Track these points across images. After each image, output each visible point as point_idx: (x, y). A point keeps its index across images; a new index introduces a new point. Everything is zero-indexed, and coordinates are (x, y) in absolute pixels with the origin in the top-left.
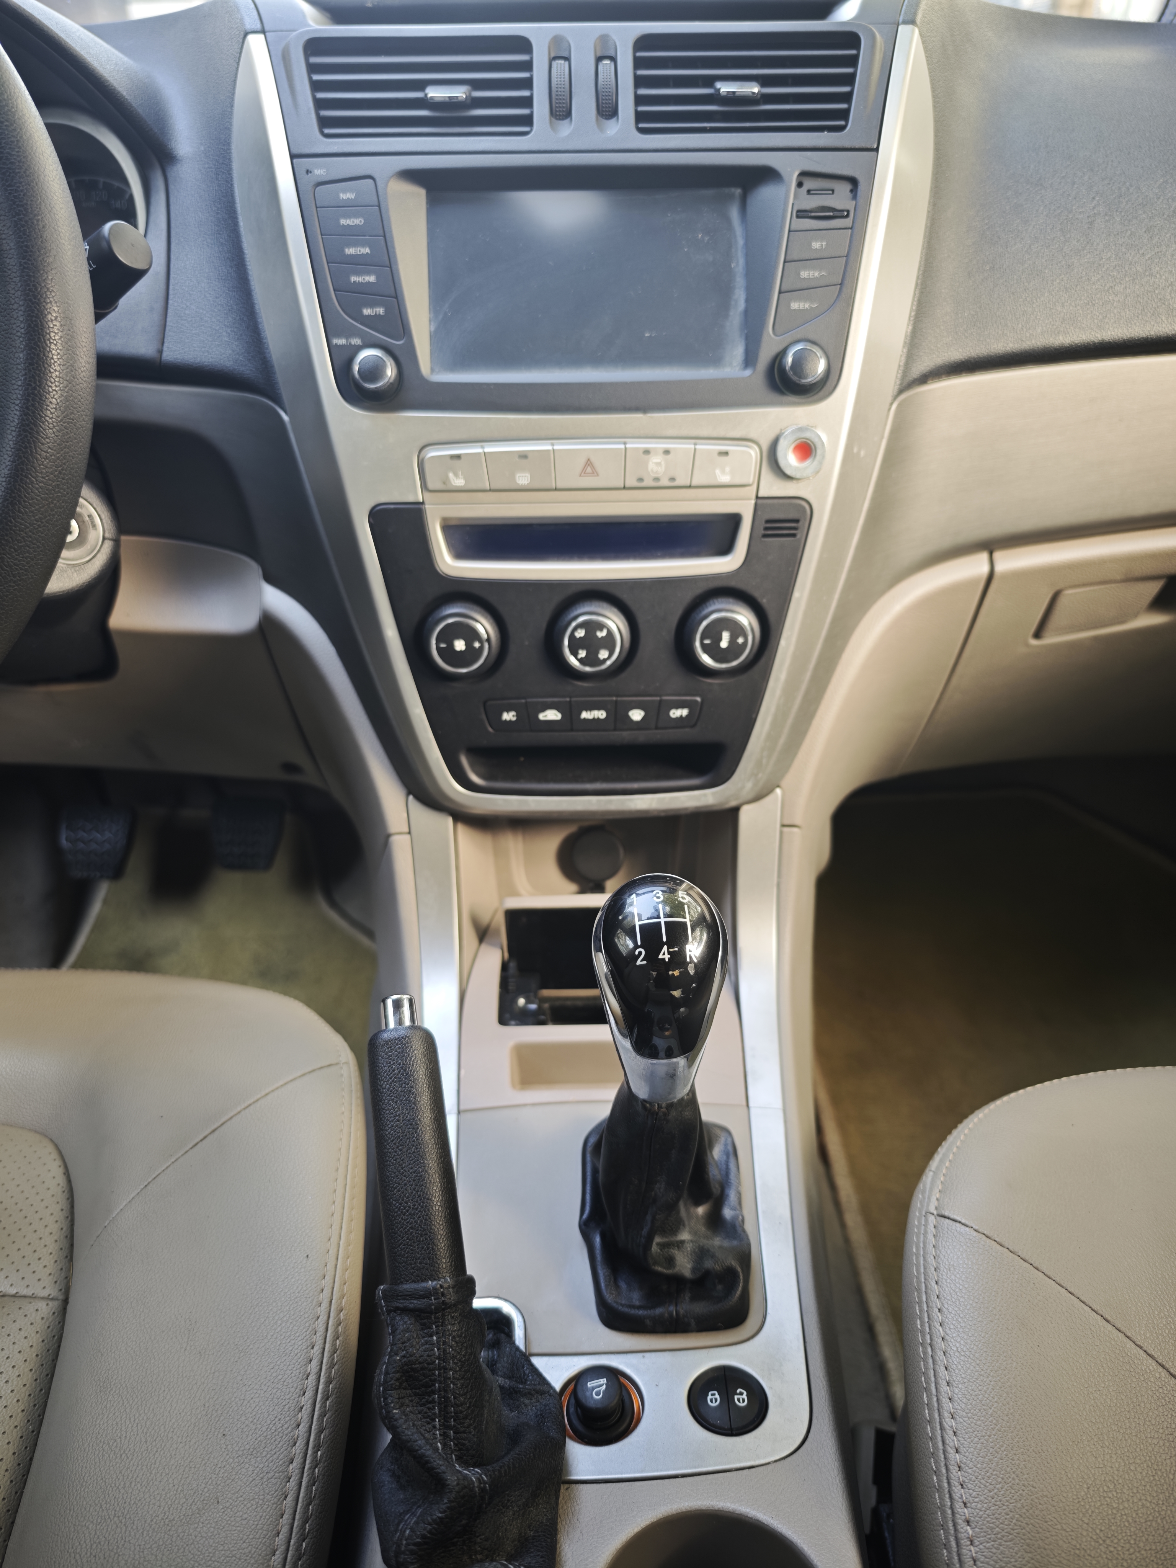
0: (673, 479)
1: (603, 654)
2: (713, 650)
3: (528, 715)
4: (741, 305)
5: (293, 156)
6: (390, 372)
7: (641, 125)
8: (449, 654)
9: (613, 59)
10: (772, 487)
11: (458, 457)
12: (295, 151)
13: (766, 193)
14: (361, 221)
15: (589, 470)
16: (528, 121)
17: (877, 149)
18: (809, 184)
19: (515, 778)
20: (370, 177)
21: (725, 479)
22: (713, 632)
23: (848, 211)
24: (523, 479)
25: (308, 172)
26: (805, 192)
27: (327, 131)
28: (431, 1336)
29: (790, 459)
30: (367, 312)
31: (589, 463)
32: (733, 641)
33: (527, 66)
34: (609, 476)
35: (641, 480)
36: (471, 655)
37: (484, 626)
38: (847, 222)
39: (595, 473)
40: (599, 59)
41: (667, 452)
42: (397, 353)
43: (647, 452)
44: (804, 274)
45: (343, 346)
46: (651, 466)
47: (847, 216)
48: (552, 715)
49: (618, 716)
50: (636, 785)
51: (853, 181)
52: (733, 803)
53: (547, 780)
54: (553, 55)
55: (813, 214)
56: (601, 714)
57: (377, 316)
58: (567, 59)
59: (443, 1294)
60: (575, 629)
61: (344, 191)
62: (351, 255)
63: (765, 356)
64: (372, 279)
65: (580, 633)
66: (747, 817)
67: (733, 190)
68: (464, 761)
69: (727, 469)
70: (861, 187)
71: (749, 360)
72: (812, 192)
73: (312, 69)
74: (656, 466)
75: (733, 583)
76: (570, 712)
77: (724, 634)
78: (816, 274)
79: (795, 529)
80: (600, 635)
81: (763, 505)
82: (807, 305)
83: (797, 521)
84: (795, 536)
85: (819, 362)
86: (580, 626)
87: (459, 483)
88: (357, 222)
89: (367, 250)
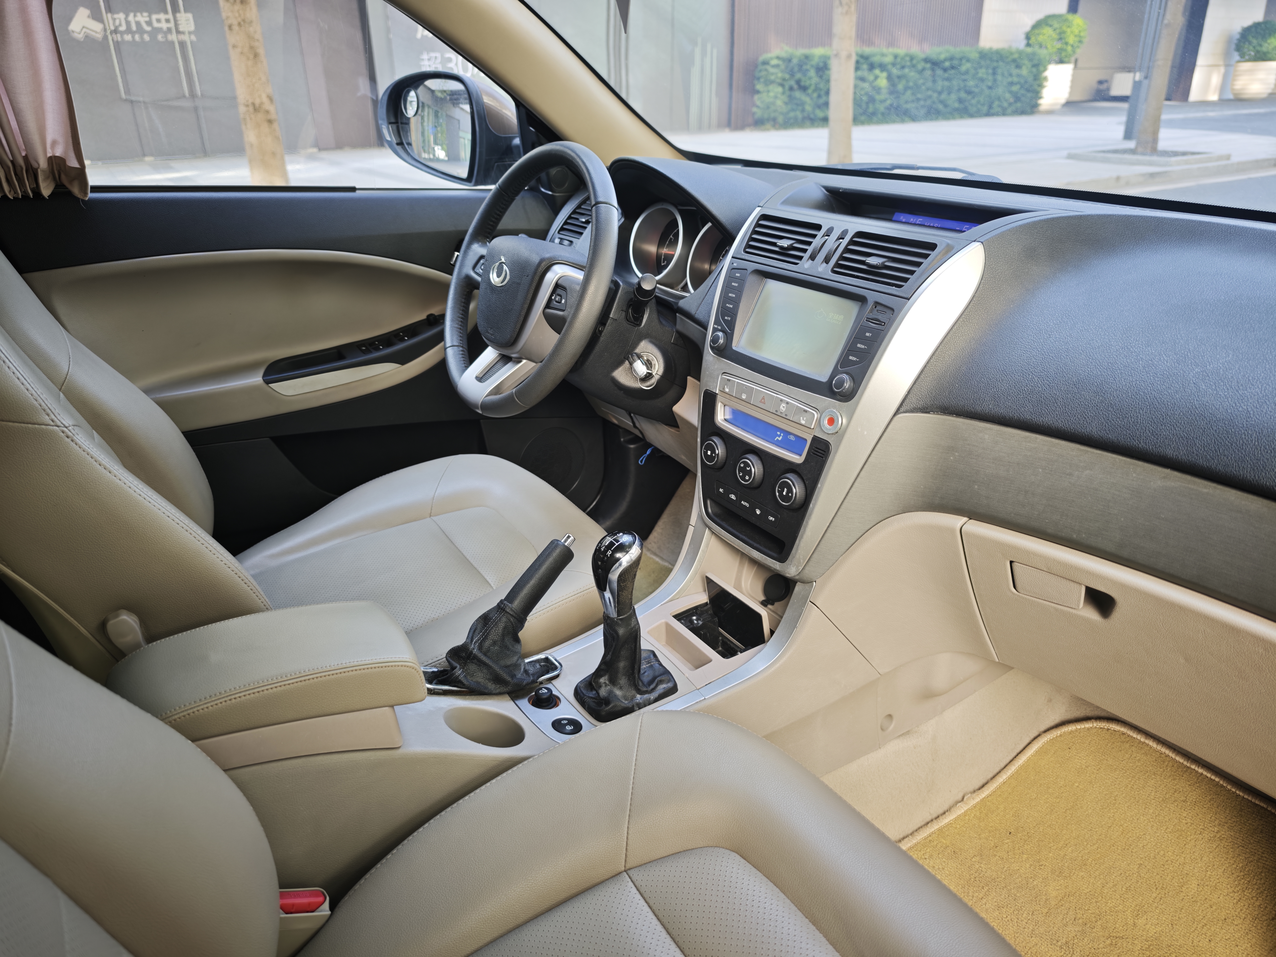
0: (786, 415)
1: (747, 478)
2: (781, 493)
3: (727, 493)
6: (723, 341)
7: (834, 269)
8: (707, 455)
9: (843, 239)
10: (818, 434)
11: (729, 380)
12: (733, 256)
15: (762, 400)
16: (801, 258)
17: (909, 299)
18: (879, 308)
20: (746, 270)
21: (803, 422)
22: (782, 486)
23: (885, 323)
24: (745, 397)
25: (733, 263)
26: (875, 310)
29: (825, 423)
30: (726, 318)
31: (763, 398)
32: (787, 493)
33: (815, 237)
34: (767, 405)
35: (776, 411)
36: (713, 458)
37: (718, 447)
38: (883, 328)
39: (764, 403)
40: (839, 238)
41: (787, 403)
42: (728, 335)
43: (781, 400)
44: (858, 345)
45: (716, 328)
46: (781, 407)
47: (884, 325)
48: (733, 497)
49: (753, 509)
51: (894, 311)
52: (790, 576)
54: (825, 234)
55: (872, 321)
56: (748, 505)
57: (728, 320)
58: (828, 236)
60: (741, 463)
61: (738, 273)
62: (730, 297)
64: (731, 306)
65: (742, 465)
69: (805, 419)
70: (894, 314)
72: (877, 311)
75: (797, 469)
76: (738, 499)
77: (785, 489)
78: (863, 347)
79: (824, 455)
80: (748, 469)
81: (815, 439)
82: (855, 359)
83: (825, 452)
84: (823, 458)
85: (847, 385)
86: (744, 462)
87: (728, 391)
88: (736, 285)
89: (734, 296)
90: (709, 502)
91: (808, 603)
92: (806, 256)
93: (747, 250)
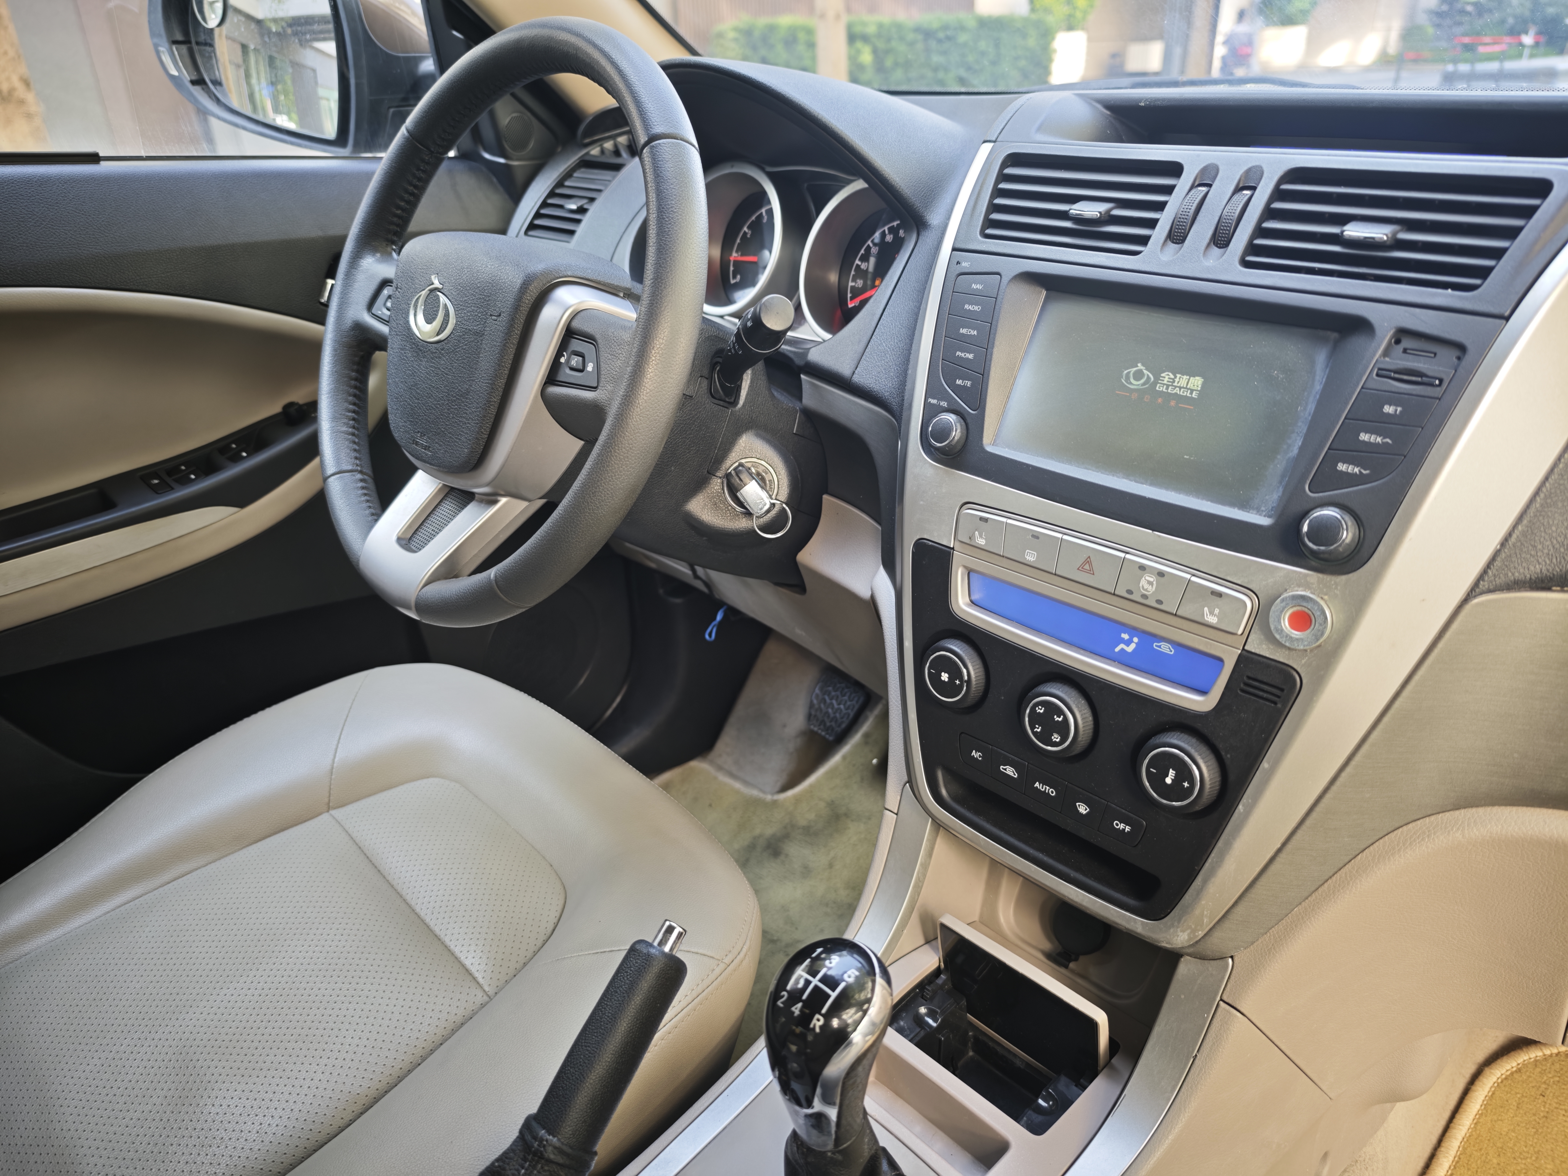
0: (1159, 602)
1: (1056, 738)
2: (1157, 781)
3: (992, 763)
4: (1295, 451)
5: (953, 249)
6: (957, 434)
7: (1247, 258)
8: (937, 681)
9: (1252, 190)
10: (1258, 646)
11: (986, 520)
12: (957, 245)
13: (1357, 342)
14: (979, 308)
15: (1087, 567)
16: (1145, 241)
17: (1507, 319)
18: (1406, 343)
20: (998, 274)
21: (1212, 620)
22: (1161, 764)
23: (1441, 381)
24: (1030, 557)
25: (958, 263)
26: (1402, 350)
27: (986, 231)
29: (1282, 622)
30: (959, 382)
31: (1088, 561)
32: (1177, 780)
33: (1169, 190)
34: (1103, 579)
35: (1130, 592)
36: (952, 688)
38: (1435, 392)
39: (1091, 572)
40: (1239, 189)
41: (1161, 574)
42: (969, 421)
43: (1142, 568)
44: (1362, 437)
45: (934, 405)
46: (1143, 582)
47: (1439, 385)
48: (1010, 771)
49: (1066, 802)
50: (1073, 874)
51: (1461, 348)
52: (1171, 946)
54: (1197, 181)
55: (1397, 376)
56: (1053, 792)
57: (964, 387)
58: (1208, 186)
60: (1036, 705)
61: (976, 283)
62: (963, 334)
63: (1296, 507)
64: (970, 356)
65: (1040, 710)
67: (1329, 333)
69: (1217, 611)
70: (1468, 358)
71: (1276, 511)
72: (1408, 351)
73: (1001, 178)
74: (1147, 584)
75: (1198, 726)
76: (1026, 777)
77: (1171, 770)
78: (1379, 440)
79: (1279, 697)
80: (1057, 719)
81: (1246, 659)
82: (1356, 470)
83: (1282, 690)
84: (1275, 703)
85: (1348, 535)
86: (1043, 703)
87: (981, 542)
88: (976, 308)
89: (975, 333)
90: (940, 775)
91: (1218, 1005)
92: (1159, 234)
93: (989, 231)
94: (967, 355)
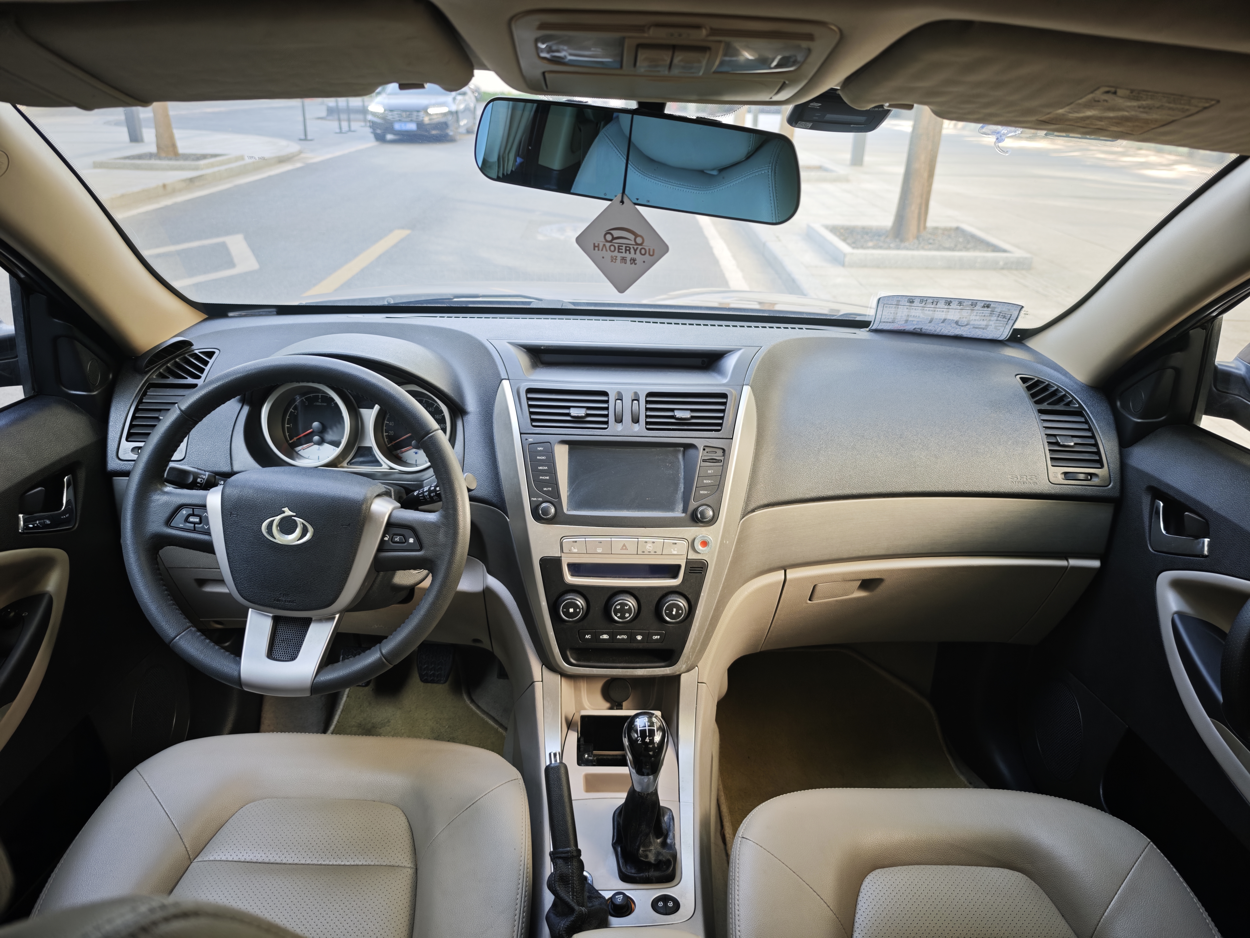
0: (655, 552)
1: (627, 615)
2: (670, 615)
3: (596, 637)
4: (682, 490)
5: (521, 434)
6: (553, 510)
7: (647, 427)
8: (567, 614)
9: (638, 400)
10: (692, 556)
11: (576, 542)
12: (522, 432)
13: (691, 452)
14: (545, 458)
15: (624, 548)
16: (606, 423)
17: (732, 439)
18: (707, 449)
19: (588, 661)
20: (548, 443)
21: (675, 552)
22: (670, 608)
23: (721, 460)
24: (599, 550)
25: (526, 439)
26: (708, 453)
27: (534, 424)
28: (568, 866)
29: (699, 547)
30: (545, 489)
31: (624, 545)
32: (677, 612)
33: (607, 402)
34: (632, 550)
35: (643, 552)
36: (575, 614)
37: (580, 602)
38: (721, 464)
39: (626, 549)
40: (633, 400)
41: (654, 542)
42: (555, 504)
43: (646, 542)
44: (705, 481)
45: (535, 500)
46: (647, 547)
47: (721, 462)
48: (605, 637)
49: (632, 638)
50: (638, 665)
51: (724, 450)
52: (678, 673)
53: (601, 662)
54: (616, 398)
55: (709, 461)
56: (625, 637)
57: (549, 491)
58: (621, 400)
59: (572, 852)
60: (617, 605)
61: (540, 447)
62: (540, 469)
63: (691, 508)
64: (548, 478)
65: (618, 607)
66: (684, 678)
67: (680, 448)
68: (568, 653)
69: (676, 549)
70: (726, 452)
71: (685, 510)
73: (529, 399)
74: (649, 547)
75: (678, 590)
76: (613, 636)
77: (674, 609)
78: (710, 481)
79: (702, 570)
80: (626, 608)
81: (688, 562)
82: (706, 492)
83: (702, 568)
84: (701, 573)
85: (710, 513)
86: (618, 604)
87: (576, 551)
88: (543, 458)
89: (547, 468)
91: (698, 685)
92: (612, 419)
94: (546, 478)
